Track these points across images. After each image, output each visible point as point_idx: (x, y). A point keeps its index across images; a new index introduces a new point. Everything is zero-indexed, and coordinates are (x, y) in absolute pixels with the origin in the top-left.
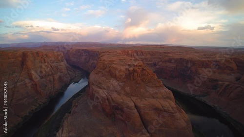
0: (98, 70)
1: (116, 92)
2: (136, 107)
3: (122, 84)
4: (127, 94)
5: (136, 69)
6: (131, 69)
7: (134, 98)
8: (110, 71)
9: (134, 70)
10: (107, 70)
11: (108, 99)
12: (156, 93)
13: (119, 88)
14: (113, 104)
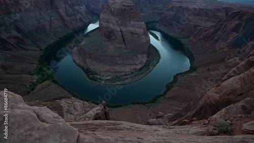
0: (105, 10)
1: (113, 23)
2: (121, 31)
3: (117, 19)
4: (118, 25)
5: (127, 8)
6: (123, 8)
7: (121, 27)
8: (111, 10)
9: (125, 9)
10: (110, 9)
11: (107, 27)
12: (135, 25)
13: (114, 22)
14: (110, 30)
